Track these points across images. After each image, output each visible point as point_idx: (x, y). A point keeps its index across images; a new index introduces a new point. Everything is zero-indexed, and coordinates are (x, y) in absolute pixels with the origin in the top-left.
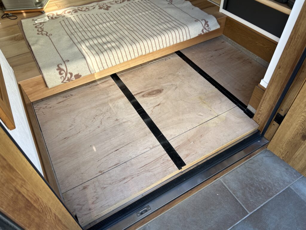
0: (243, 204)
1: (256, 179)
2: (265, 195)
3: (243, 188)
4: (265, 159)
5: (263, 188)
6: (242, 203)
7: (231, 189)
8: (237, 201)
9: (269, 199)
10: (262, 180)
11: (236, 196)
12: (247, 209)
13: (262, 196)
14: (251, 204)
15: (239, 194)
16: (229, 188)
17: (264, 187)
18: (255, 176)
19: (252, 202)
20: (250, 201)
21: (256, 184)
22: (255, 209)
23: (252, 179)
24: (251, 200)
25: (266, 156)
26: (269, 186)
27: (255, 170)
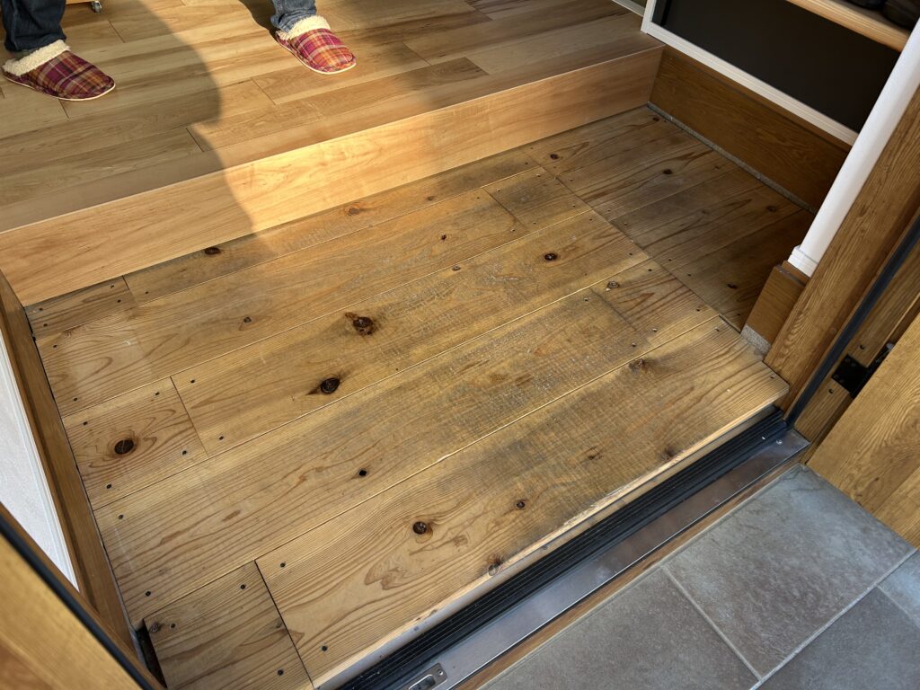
0: (740, 649)
1: (774, 563)
2: (804, 617)
3: (735, 595)
4: (797, 498)
5: (796, 593)
6: (736, 645)
7: (697, 600)
8: (721, 640)
9: (817, 629)
10: (793, 568)
11: (716, 623)
12: (753, 665)
13: (798, 619)
14: (763, 646)
15: (725, 614)
16: (693, 595)
17: (800, 592)
18: (769, 556)
19: (768, 639)
20: (760, 638)
21: (776, 580)
22: (779, 662)
23: (761, 565)
24: (763, 635)
25: (800, 489)
26: (814, 587)
27: (767, 534)
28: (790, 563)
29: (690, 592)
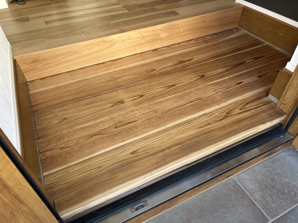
0: (263, 209)
1: (278, 180)
2: (289, 200)
3: (262, 190)
4: (289, 158)
5: (287, 191)
6: (261, 208)
7: (247, 190)
8: (255, 205)
9: (295, 205)
10: (286, 182)
11: (253, 199)
12: (268, 215)
13: (287, 201)
14: (272, 209)
15: (258, 196)
16: (245, 189)
18: (276, 177)
19: (274, 207)
20: (271, 206)
21: (278, 186)
22: (278, 215)
23: (273, 180)
25: (290, 155)
26: (294, 189)
27: (276, 170)
28: (285, 180)
29: (244, 187)
